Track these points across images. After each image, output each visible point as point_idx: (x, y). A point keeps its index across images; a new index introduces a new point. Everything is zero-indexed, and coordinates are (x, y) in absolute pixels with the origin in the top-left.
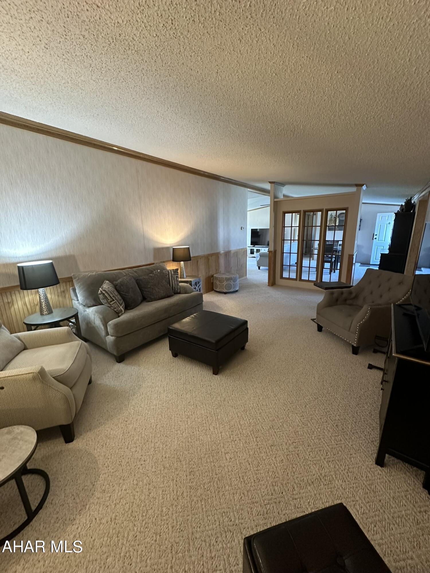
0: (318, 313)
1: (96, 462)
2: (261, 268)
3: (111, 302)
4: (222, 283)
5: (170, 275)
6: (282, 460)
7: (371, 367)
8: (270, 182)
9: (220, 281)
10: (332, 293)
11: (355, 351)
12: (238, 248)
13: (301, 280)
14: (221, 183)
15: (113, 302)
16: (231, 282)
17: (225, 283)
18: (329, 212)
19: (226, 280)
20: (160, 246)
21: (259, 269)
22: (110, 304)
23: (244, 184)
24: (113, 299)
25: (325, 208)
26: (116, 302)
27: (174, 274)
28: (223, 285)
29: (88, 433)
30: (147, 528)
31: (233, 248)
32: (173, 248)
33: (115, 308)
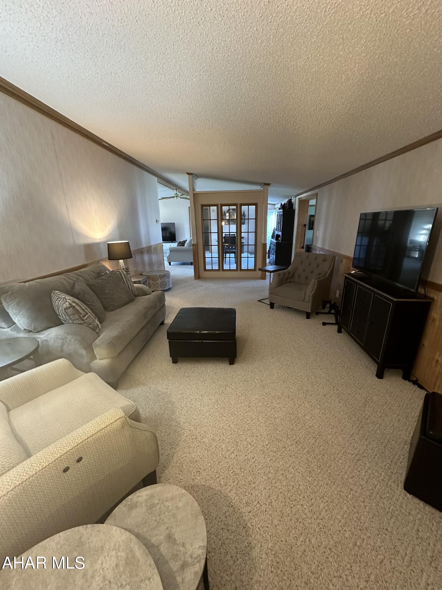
0: (270, 293)
1: (210, 488)
2: (172, 263)
3: (84, 317)
4: (157, 281)
5: (123, 275)
6: (339, 401)
7: (324, 324)
8: (188, 174)
9: (153, 280)
10: (279, 275)
11: (308, 316)
12: (156, 243)
13: (223, 270)
14: (136, 168)
15: (87, 316)
16: (165, 279)
17: (159, 281)
18: (242, 207)
19: (160, 278)
20: (90, 241)
21: (170, 264)
22: (83, 320)
23: (155, 173)
24: (86, 312)
25: (239, 202)
26: (89, 316)
27: (127, 274)
28: (158, 283)
29: (166, 471)
30: (312, 499)
31: (153, 243)
32: (108, 244)
33: (90, 324)
